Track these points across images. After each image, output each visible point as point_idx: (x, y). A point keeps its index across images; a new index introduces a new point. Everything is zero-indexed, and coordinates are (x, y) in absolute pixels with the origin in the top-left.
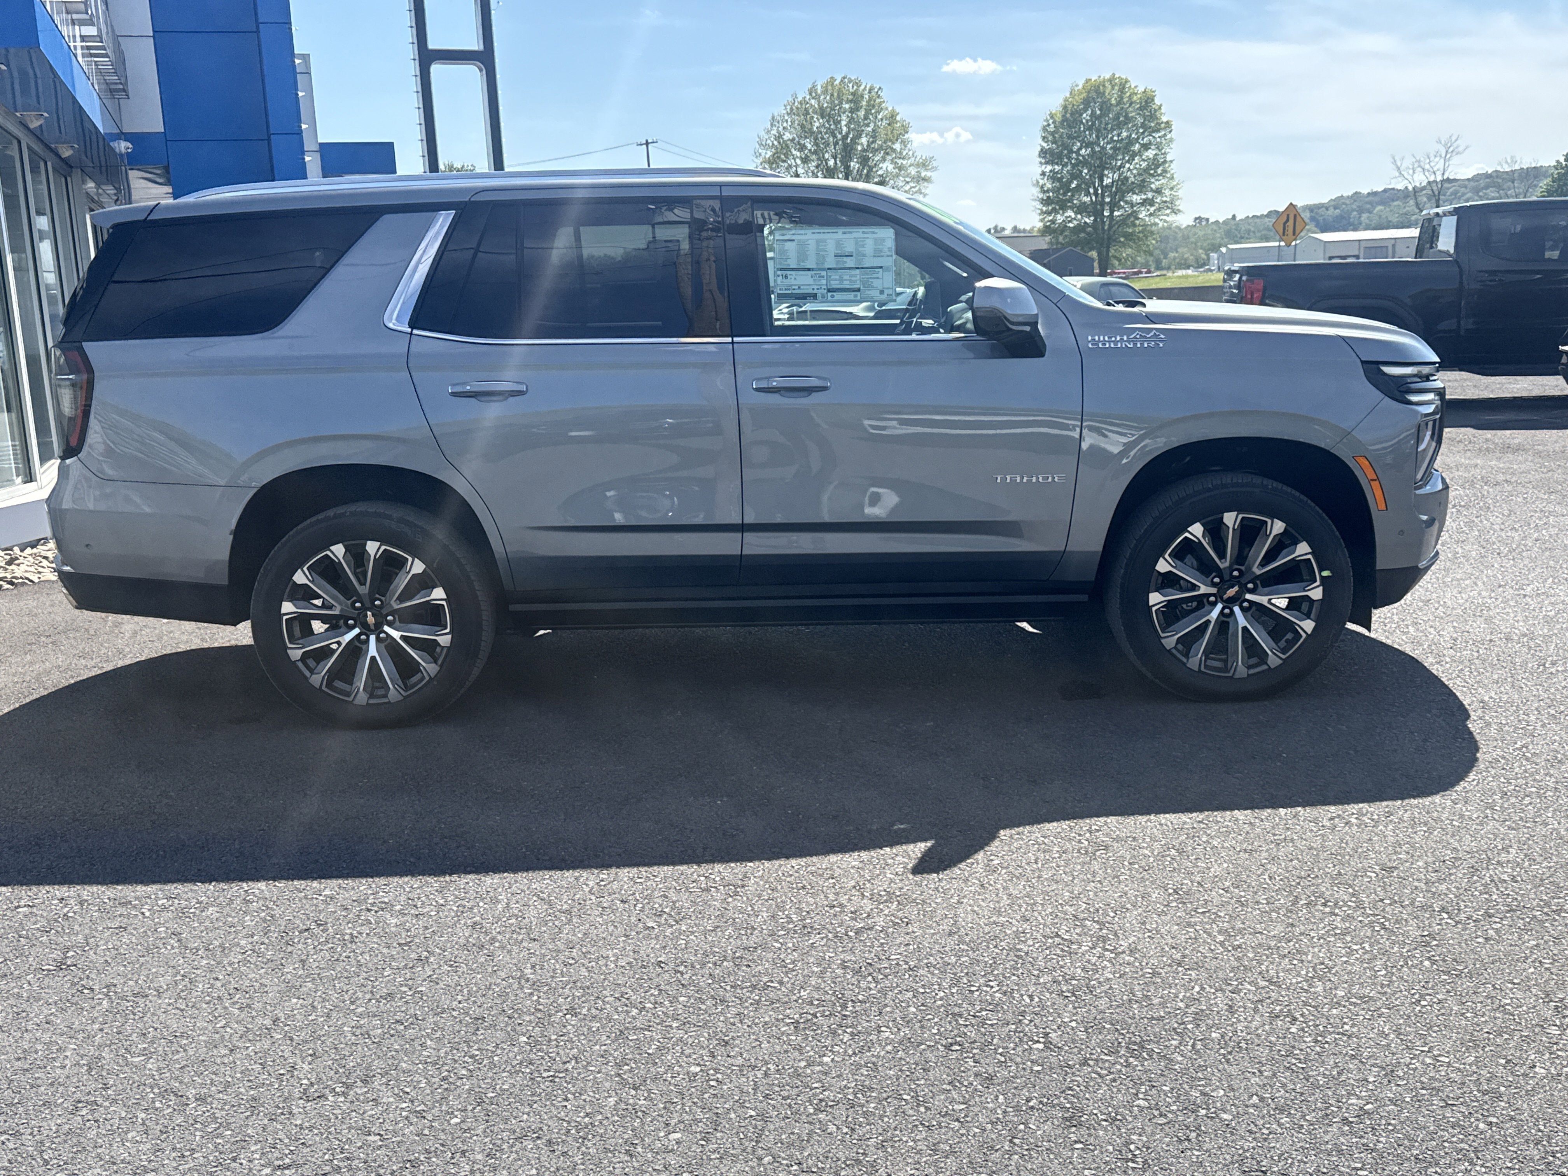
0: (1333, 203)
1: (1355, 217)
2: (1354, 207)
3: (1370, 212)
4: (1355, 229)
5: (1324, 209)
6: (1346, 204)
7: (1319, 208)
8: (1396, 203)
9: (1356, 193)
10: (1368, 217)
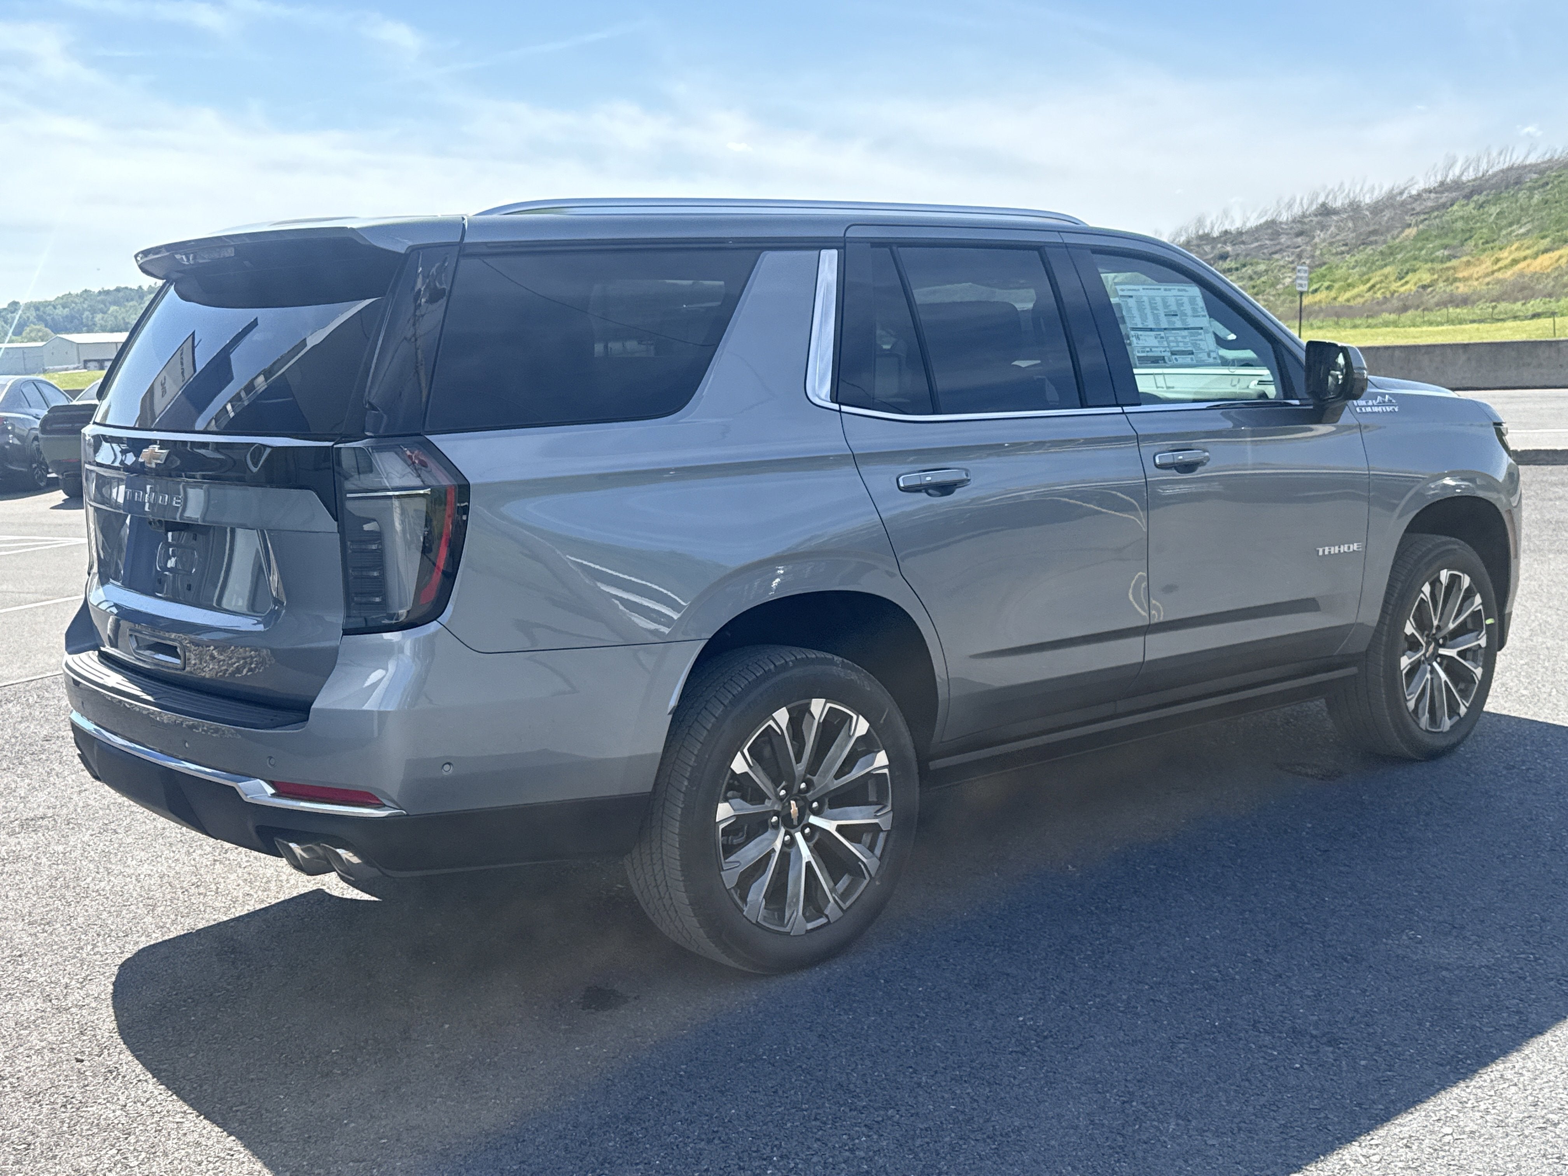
0: (61, 301)
1: (87, 317)
2: (85, 306)
3: (104, 313)
4: (90, 330)
5: (50, 307)
6: (76, 303)
7: (45, 307)
8: (131, 303)
9: (86, 291)
10: (103, 318)
